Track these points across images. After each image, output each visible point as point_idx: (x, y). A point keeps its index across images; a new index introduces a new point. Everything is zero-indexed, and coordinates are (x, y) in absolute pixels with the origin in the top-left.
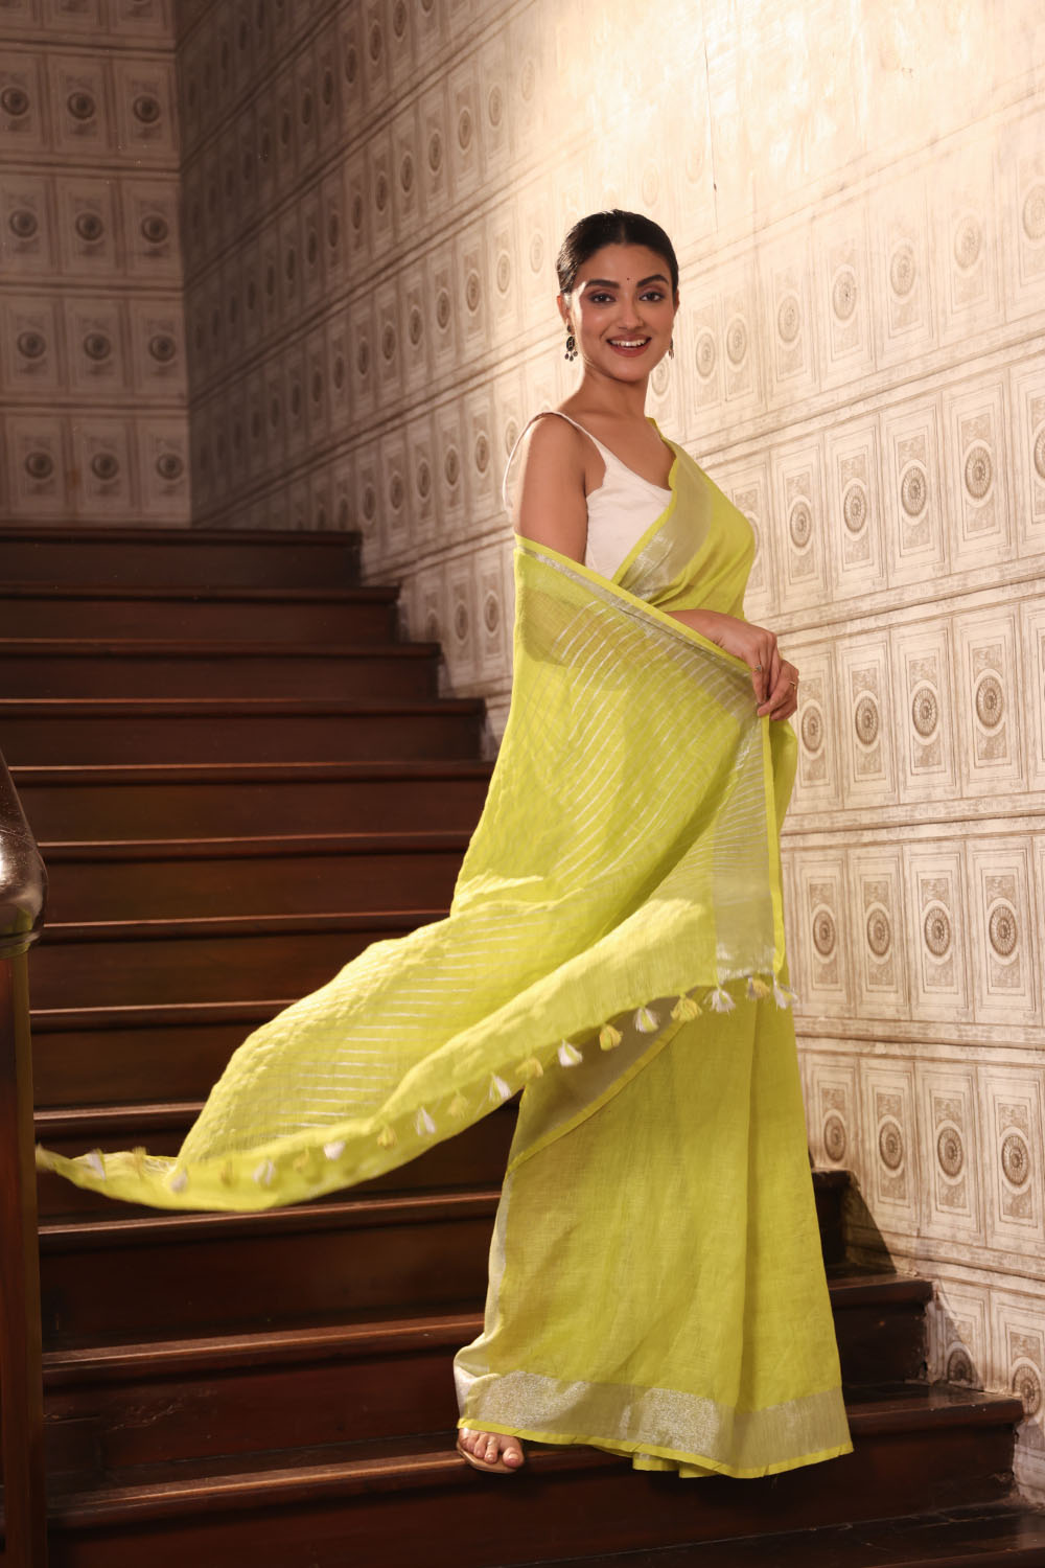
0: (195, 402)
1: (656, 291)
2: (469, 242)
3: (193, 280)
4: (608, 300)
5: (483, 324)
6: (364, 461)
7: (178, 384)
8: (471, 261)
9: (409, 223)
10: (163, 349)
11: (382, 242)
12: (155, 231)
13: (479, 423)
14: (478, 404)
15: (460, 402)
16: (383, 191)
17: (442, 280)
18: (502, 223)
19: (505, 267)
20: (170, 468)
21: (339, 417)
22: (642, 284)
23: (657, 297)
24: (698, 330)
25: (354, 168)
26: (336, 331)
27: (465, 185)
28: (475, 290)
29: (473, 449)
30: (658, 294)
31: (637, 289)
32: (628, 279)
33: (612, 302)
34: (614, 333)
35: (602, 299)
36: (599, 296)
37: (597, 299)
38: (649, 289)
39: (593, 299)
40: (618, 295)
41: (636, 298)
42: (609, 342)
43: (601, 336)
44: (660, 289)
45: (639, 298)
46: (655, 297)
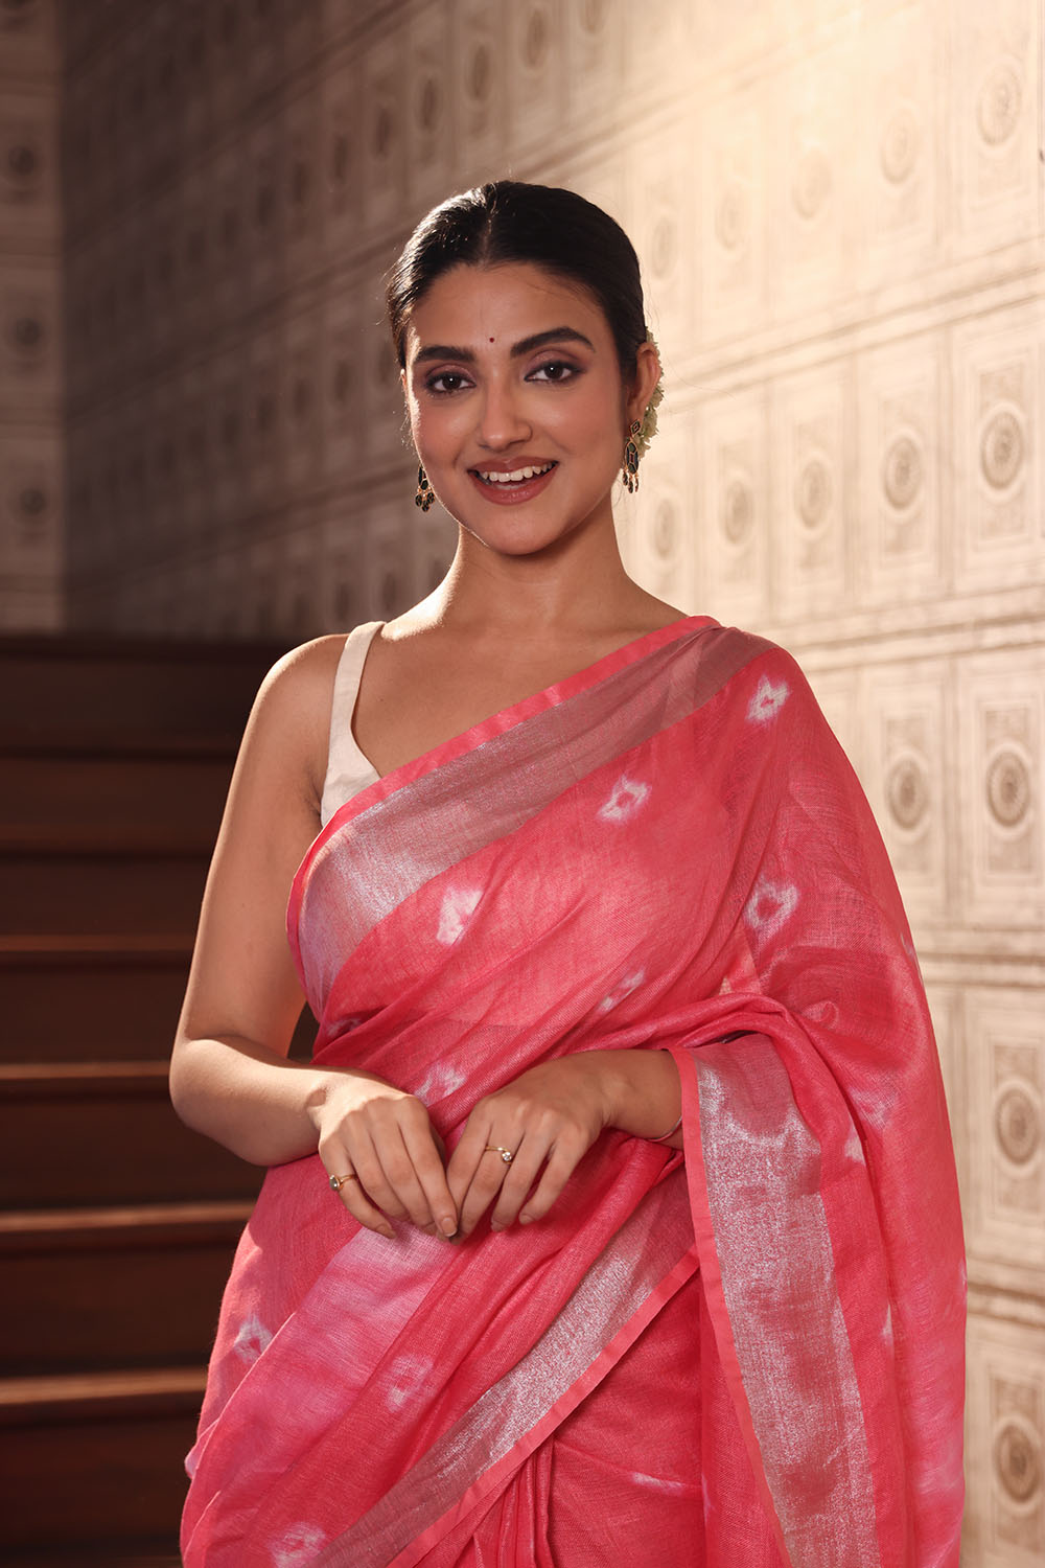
0: (74, 413)
1: (564, 359)
3: (75, 238)
4: (464, 384)
6: (337, 537)
7: (48, 385)
10: (28, 335)
12: (22, 162)
21: (297, 466)
22: (522, 348)
23: (566, 373)
24: (984, 406)
25: (337, 89)
26: (297, 334)
30: (568, 366)
31: (514, 360)
32: (492, 340)
33: (472, 390)
34: (474, 456)
35: (453, 383)
36: (445, 378)
37: (439, 386)
38: (545, 358)
39: (430, 385)
40: (476, 374)
41: (517, 377)
42: (474, 473)
43: (454, 462)
44: (570, 355)
45: (522, 377)
46: (562, 372)
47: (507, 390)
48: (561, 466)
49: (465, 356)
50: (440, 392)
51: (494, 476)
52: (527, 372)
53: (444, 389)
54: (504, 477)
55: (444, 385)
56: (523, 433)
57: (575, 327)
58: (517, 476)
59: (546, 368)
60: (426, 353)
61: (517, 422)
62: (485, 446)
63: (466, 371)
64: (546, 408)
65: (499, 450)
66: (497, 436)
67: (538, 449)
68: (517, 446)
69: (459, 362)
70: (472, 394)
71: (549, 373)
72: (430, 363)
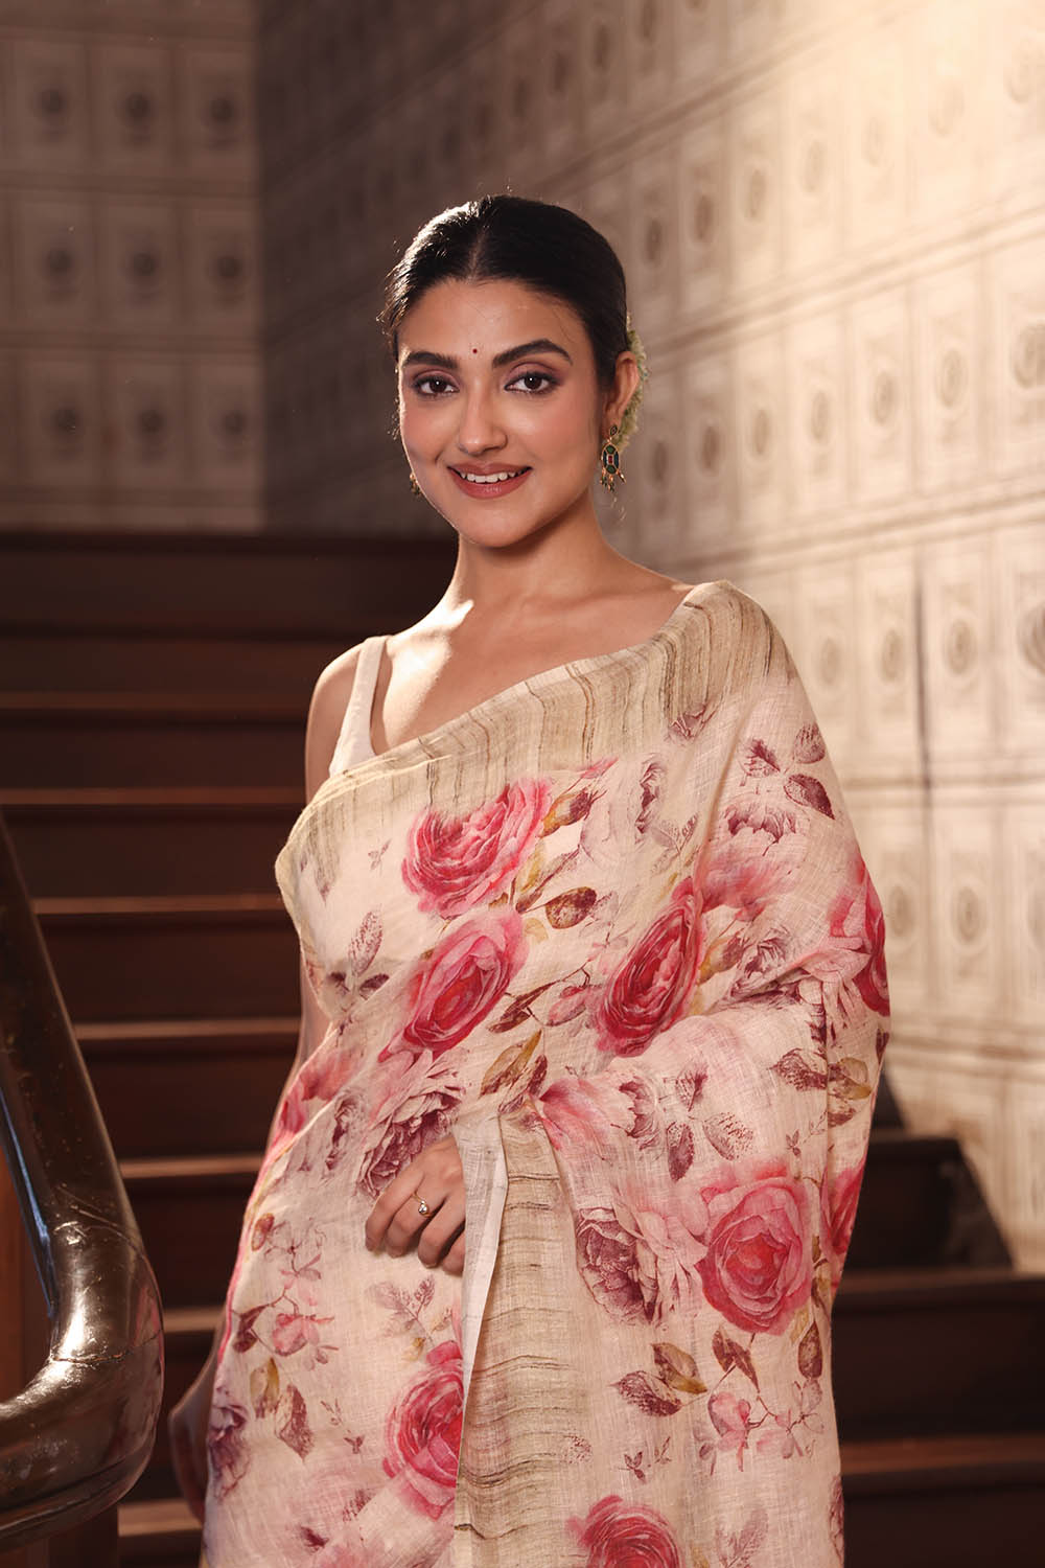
1: (542, 370)
2: (699, 146)
4: (449, 388)
5: (718, 263)
8: (701, 173)
9: (600, 116)
10: (228, 269)
11: (557, 141)
12: (222, 112)
13: (708, 403)
14: (706, 376)
15: (677, 373)
16: (563, 70)
17: (653, 197)
18: (756, 120)
19: (758, 186)
20: (234, 424)
22: (503, 360)
23: (544, 384)
25: (517, 38)
27: (696, 63)
28: (706, 216)
29: (694, 441)
30: (547, 378)
31: (495, 371)
32: (475, 351)
33: (455, 395)
34: (454, 457)
35: (439, 386)
36: (432, 381)
37: (426, 388)
38: (524, 369)
39: (417, 386)
40: (460, 381)
41: (498, 386)
42: (455, 471)
43: (436, 459)
44: (549, 367)
45: (502, 386)
46: (540, 382)
47: (487, 397)
48: (532, 474)
49: (450, 364)
50: (425, 394)
51: (471, 477)
52: (507, 382)
53: (431, 392)
54: (480, 479)
55: (431, 387)
56: (498, 439)
57: (554, 340)
58: (492, 478)
59: (526, 377)
60: (415, 357)
61: (493, 428)
62: (463, 450)
63: (450, 376)
64: (524, 418)
65: (475, 455)
66: (475, 441)
67: (511, 457)
68: (493, 452)
69: (445, 369)
70: (456, 399)
71: (529, 384)
72: (418, 367)
